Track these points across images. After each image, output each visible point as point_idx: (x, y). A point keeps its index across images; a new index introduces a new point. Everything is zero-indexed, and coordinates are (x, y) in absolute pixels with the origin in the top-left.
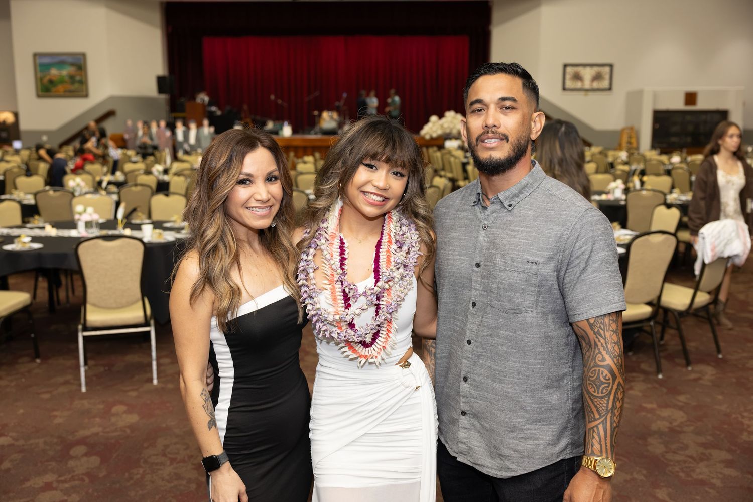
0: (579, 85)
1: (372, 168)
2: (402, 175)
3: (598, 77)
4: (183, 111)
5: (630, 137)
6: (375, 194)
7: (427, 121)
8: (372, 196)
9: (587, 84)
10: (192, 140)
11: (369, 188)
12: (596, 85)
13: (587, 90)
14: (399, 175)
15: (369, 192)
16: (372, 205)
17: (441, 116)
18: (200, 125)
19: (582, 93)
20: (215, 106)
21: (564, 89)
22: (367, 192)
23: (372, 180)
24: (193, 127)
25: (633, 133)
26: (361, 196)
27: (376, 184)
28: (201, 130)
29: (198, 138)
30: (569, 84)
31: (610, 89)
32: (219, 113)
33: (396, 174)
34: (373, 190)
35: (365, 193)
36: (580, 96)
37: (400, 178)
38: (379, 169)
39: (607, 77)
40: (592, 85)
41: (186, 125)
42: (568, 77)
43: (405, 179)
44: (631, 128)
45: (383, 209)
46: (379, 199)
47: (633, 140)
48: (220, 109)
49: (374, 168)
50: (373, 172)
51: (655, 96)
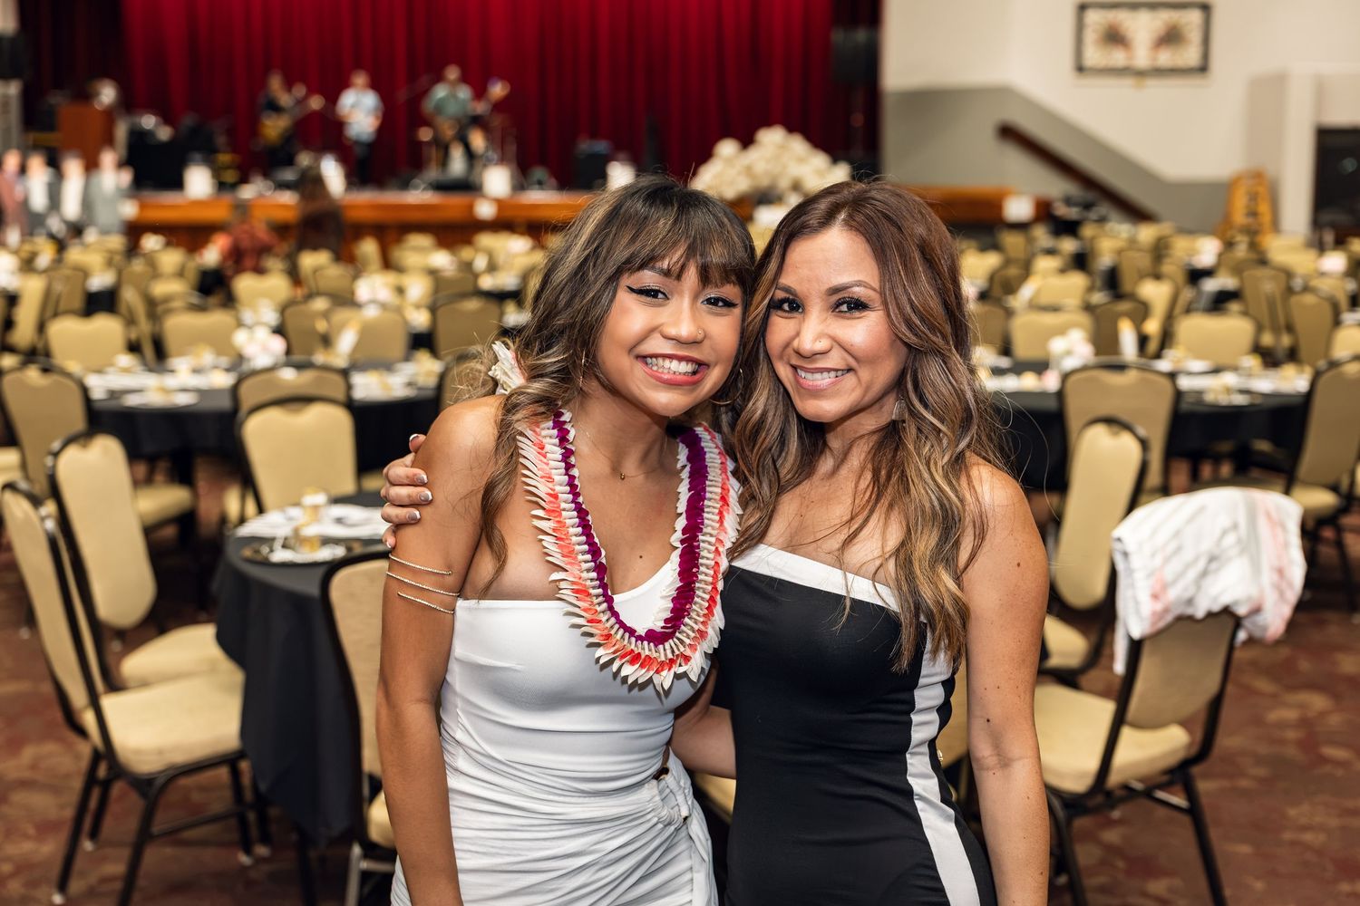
0: (1118, 57)
1: (655, 296)
2: (729, 304)
3: (1171, 37)
4: (51, 127)
5: (1253, 197)
6: (671, 357)
7: (705, 155)
8: (667, 363)
9: (1142, 55)
10: (71, 207)
11: (656, 345)
12: (1165, 58)
13: (1140, 74)
14: (720, 304)
15: (656, 356)
16: (672, 384)
17: (747, 141)
18: (91, 165)
19: (1128, 82)
20: (155, 114)
21: (1080, 68)
22: (652, 356)
23: (662, 325)
24: (73, 169)
25: (1263, 188)
26: (639, 368)
27: (672, 331)
28: (94, 180)
29: (87, 203)
30: (1093, 56)
31: (1203, 69)
32: (164, 133)
33: (713, 302)
34: (667, 348)
35: (649, 360)
36: (1123, 89)
37: (724, 310)
38: (672, 295)
39: (1195, 36)
40: (1155, 59)
41: (54, 162)
42: (1091, 36)
43: (737, 311)
44: (1258, 176)
45: (698, 391)
46: (685, 367)
47: (1264, 208)
48: (167, 119)
49: (660, 296)
50: (660, 305)
51: (1321, 90)
